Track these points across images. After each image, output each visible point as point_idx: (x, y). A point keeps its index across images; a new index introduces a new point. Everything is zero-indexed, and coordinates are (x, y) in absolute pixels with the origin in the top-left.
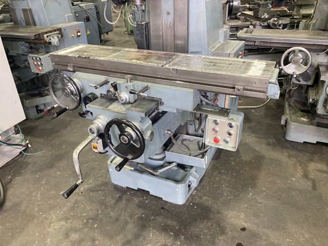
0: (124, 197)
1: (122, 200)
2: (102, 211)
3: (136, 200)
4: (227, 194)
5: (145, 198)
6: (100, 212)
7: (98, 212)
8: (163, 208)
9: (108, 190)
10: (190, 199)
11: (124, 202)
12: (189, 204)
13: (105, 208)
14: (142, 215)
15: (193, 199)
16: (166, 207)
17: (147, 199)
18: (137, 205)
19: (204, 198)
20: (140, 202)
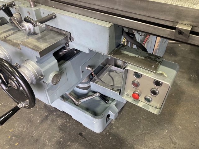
0: (51, 117)
1: (47, 120)
2: (27, 129)
3: (60, 122)
4: (143, 127)
5: (68, 120)
6: (25, 130)
7: (23, 129)
8: (81, 134)
9: (39, 108)
10: (108, 129)
11: (49, 122)
12: (106, 133)
13: (30, 126)
14: (61, 139)
15: (110, 129)
16: (84, 134)
17: (69, 122)
18: (59, 127)
19: (121, 129)
20: (63, 124)
